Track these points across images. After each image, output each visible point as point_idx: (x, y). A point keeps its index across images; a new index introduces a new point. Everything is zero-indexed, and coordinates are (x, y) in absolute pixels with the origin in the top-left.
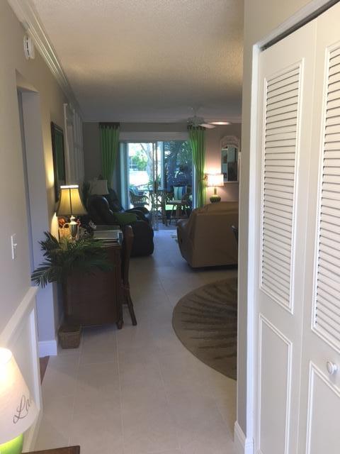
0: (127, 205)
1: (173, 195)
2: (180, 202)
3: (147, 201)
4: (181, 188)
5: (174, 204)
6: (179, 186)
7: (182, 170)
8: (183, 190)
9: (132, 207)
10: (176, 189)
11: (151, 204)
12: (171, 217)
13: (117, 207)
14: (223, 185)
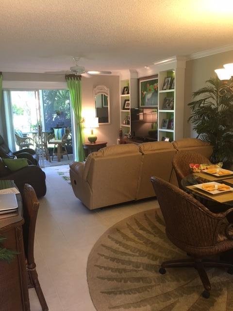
0: (14, 148)
1: (54, 136)
2: (60, 141)
3: (31, 142)
4: (60, 130)
5: (55, 143)
6: (58, 128)
7: (58, 114)
8: (63, 131)
9: (18, 149)
10: (56, 131)
11: (35, 144)
12: (54, 154)
13: (5, 150)
14: (98, 126)
